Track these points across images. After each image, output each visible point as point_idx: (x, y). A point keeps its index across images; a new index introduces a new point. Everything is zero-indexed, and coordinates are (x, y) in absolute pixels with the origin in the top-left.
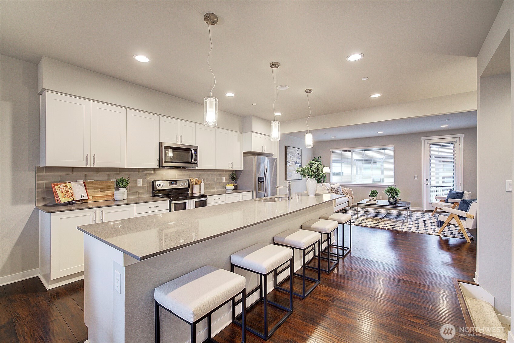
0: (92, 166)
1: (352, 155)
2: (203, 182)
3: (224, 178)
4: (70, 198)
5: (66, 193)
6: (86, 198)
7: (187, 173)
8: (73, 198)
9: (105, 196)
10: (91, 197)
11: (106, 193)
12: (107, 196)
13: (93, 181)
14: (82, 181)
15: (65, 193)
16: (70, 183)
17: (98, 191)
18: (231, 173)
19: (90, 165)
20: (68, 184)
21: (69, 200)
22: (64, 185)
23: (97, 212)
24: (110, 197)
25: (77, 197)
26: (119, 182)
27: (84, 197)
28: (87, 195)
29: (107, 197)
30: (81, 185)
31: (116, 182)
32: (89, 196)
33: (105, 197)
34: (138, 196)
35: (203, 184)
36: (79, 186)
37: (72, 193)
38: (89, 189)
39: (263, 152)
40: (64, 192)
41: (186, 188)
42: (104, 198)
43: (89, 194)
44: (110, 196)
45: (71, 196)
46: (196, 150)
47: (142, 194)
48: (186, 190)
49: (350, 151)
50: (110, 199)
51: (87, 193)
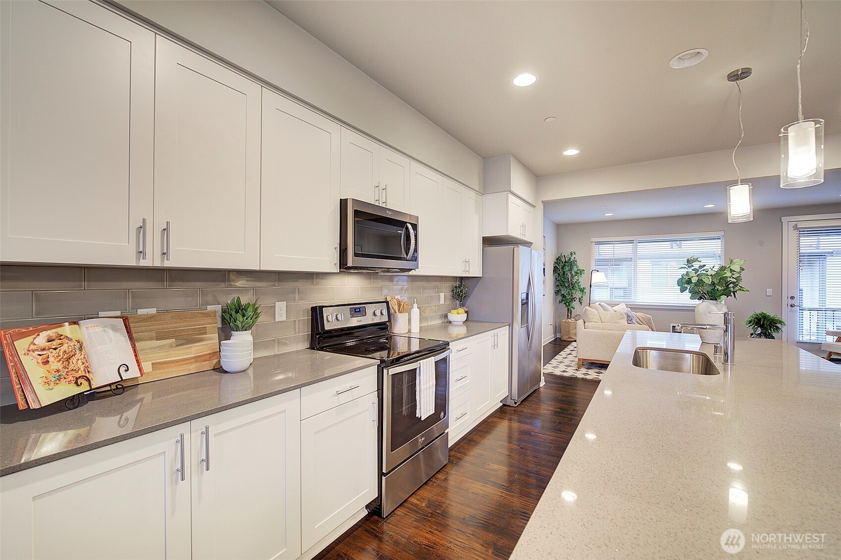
0: (158, 264)
1: (635, 250)
2: (415, 305)
3: (442, 295)
4: (76, 383)
5: (59, 366)
6: (134, 372)
7: (379, 283)
8: (88, 380)
9: (191, 358)
10: (147, 367)
11: (193, 350)
12: (197, 359)
13: (153, 311)
14: (118, 313)
15: (55, 365)
16: (75, 323)
17: (171, 346)
18: (457, 284)
19: (152, 260)
20: (67, 329)
21: (71, 390)
22: (51, 333)
23: (187, 437)
24: (205, 361)
25: (104, 376)
26: (233, 313)
27: (126, 371)
28: (137, 360)
29: (197, 361)
30: (114, 328)
31: (220, 313)
32: (143, 364)
33: (191, 363)
34: (276, 349)
35: (415, 311)
36: (111, 332)
37: (85, 361)
38: (141, 340)
39: (522, 238)
40: (51, 359)
41: (384, 323)
42: (187, 367)
43: (141, 357)
44: (204, 358)
45: (80, 374)
46: (415, 227)
47: (285, 344)
48: (383, 327)
49: (631, 242)
50: (208, 365)
51: (136, 356)
